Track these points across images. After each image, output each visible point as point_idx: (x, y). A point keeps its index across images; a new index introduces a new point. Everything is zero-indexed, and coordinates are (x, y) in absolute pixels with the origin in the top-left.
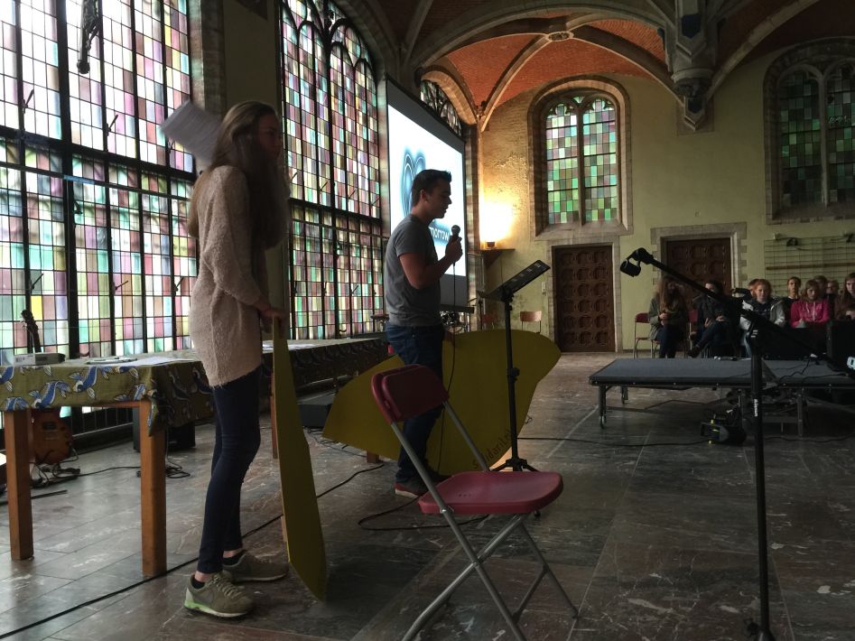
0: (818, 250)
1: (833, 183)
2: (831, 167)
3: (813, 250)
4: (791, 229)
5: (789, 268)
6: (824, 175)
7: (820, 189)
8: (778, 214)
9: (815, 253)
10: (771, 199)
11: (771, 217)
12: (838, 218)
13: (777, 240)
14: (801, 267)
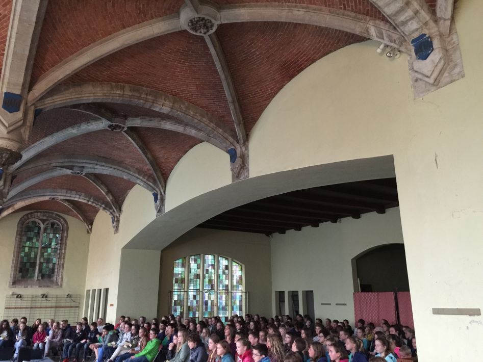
0: (29, 300)
1: (40, 271)
2: (41, 263)
3: (27, 300)
4: (19, 290)
5: (15, 308)
6: (37, 267)
7: (34, 273)
8: (15, 283)
9: (28, 302)
10: (12, 276)
11: (11, 284)
12: (40, 287)
13: (12, 295)
14: (21, 308)
